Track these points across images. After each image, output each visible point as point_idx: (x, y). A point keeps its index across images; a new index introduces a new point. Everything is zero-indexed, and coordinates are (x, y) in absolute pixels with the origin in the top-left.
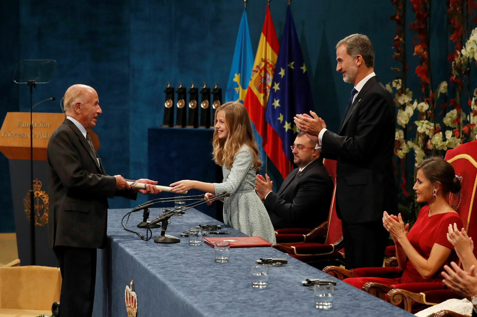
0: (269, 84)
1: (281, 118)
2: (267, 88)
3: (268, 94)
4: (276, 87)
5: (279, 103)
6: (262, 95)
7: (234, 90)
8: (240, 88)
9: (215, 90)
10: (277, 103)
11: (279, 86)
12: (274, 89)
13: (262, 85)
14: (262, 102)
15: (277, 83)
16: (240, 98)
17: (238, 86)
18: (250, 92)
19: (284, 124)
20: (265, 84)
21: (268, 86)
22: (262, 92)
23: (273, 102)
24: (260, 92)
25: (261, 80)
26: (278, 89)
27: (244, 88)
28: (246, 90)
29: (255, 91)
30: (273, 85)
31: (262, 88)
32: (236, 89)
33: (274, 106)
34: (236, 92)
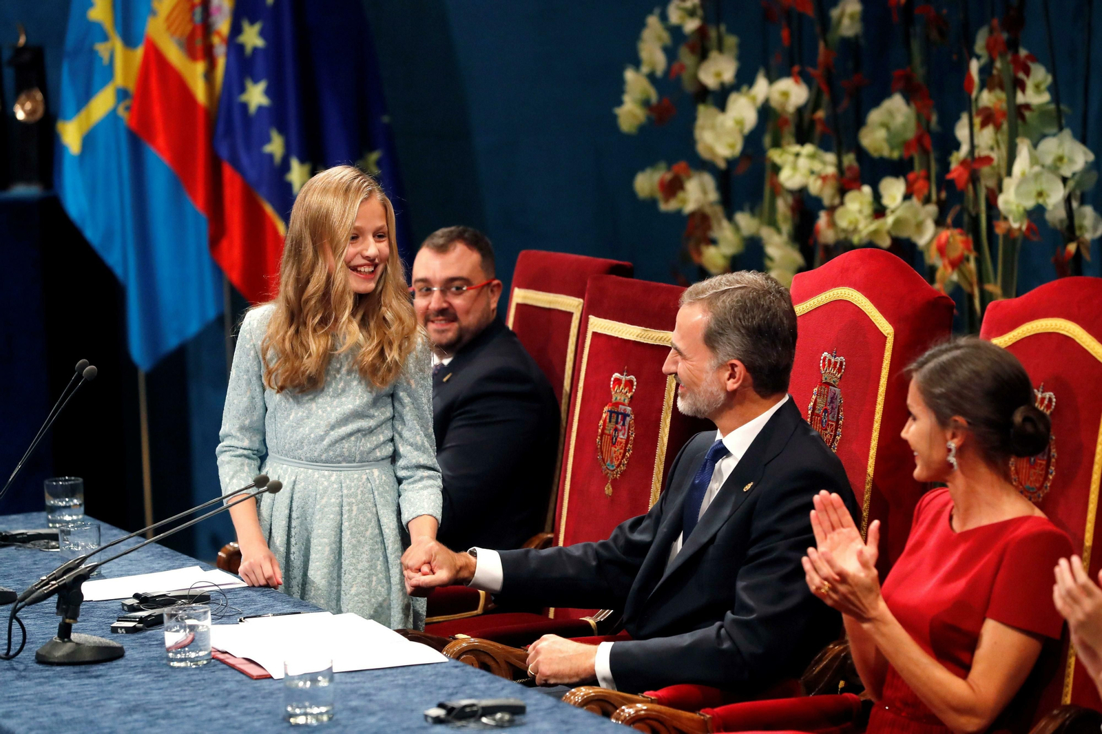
0: (223, 25)
1: (275, 146)
2: (216, 40)
3: (221, 63)
4: (252, 37)
5: (268, 92)
6: (200, 67)
7: (92, 53)
8: (118, 44)
9: (19, 51)
10: (256, 96)
11: (262, 34)
12: (241, 47)
13: (199, 32)
14: (200, 91)
15: (252, 22)
16: (119, 79)
17: (105, 38)
18: (155, 57)
19: (285, 167)
20: (207, 28)
21: (219, 34)
22: (199, 54)
23: (243, 89)
24: (192, 54)
25: (193, 15)
26: (259, 42)
27: (129, 41)
28: (139, 52)
29: (174, 54)
30: (236, 30)
31: (199, 42)
32: (102, 49)
33: (244, 106)
34: (101, 59)
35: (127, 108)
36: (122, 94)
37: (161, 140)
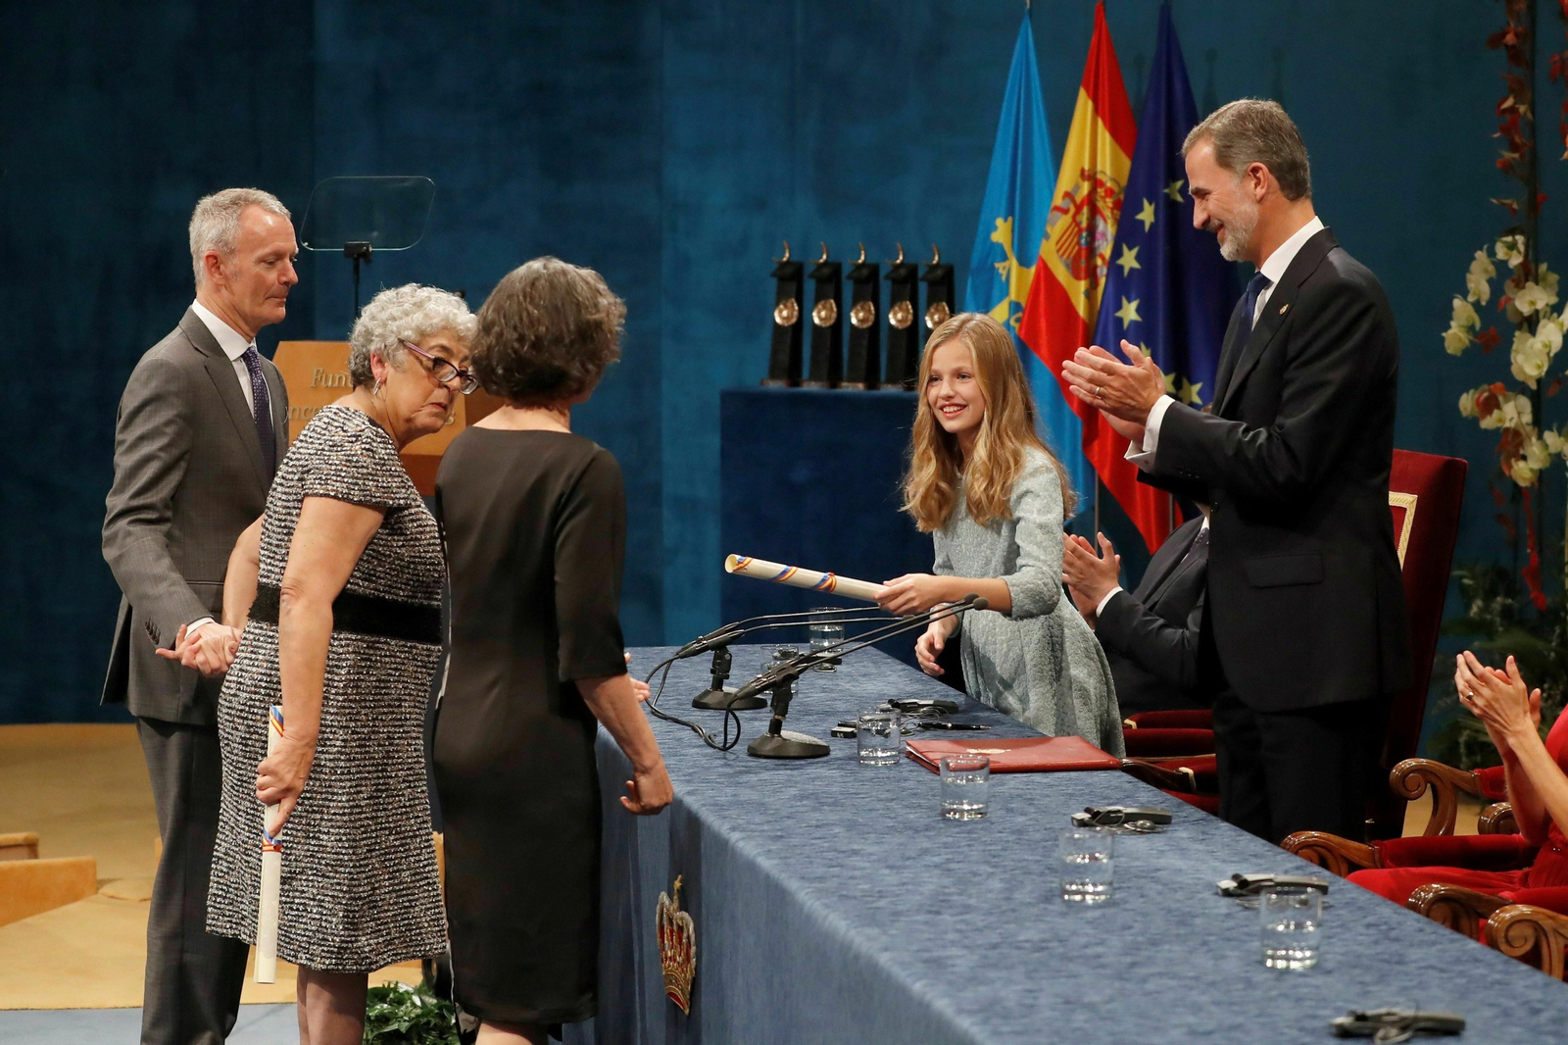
0: (1106, 249)
2: (1099, 262)
3: (1102, 281)
4: (1129, 260)
5: (1138, 310)
6: (1083, 285)
7: (993, 267)
8: (1014, 263)
9: (933, 268)
10: (1130, 312)
11: (1138, 258)
12: (1121, 267)
13: (1083, 253)
14: (1081, 307)
15: (1130, 248)
16: (1013, 296)
17: (1005, 258)
18: (1045, 275)
20: (1091, 251)
21: (1102, 257)
22: (1083, 274)
23: (1119, 307)
24: (1076, 274)
25: (1080, 237)
26: (1136, 265)
27: (1024, 262)
28: (1033, 270)
29: (1061, 273)
30: (1117, 253)
31: (1083, 264)
32: (1001, 267)
33: (1120, 320)
34: (1001, 275)
35: (1018, 320)
36: (1015, 307)
37: (1044, 350)
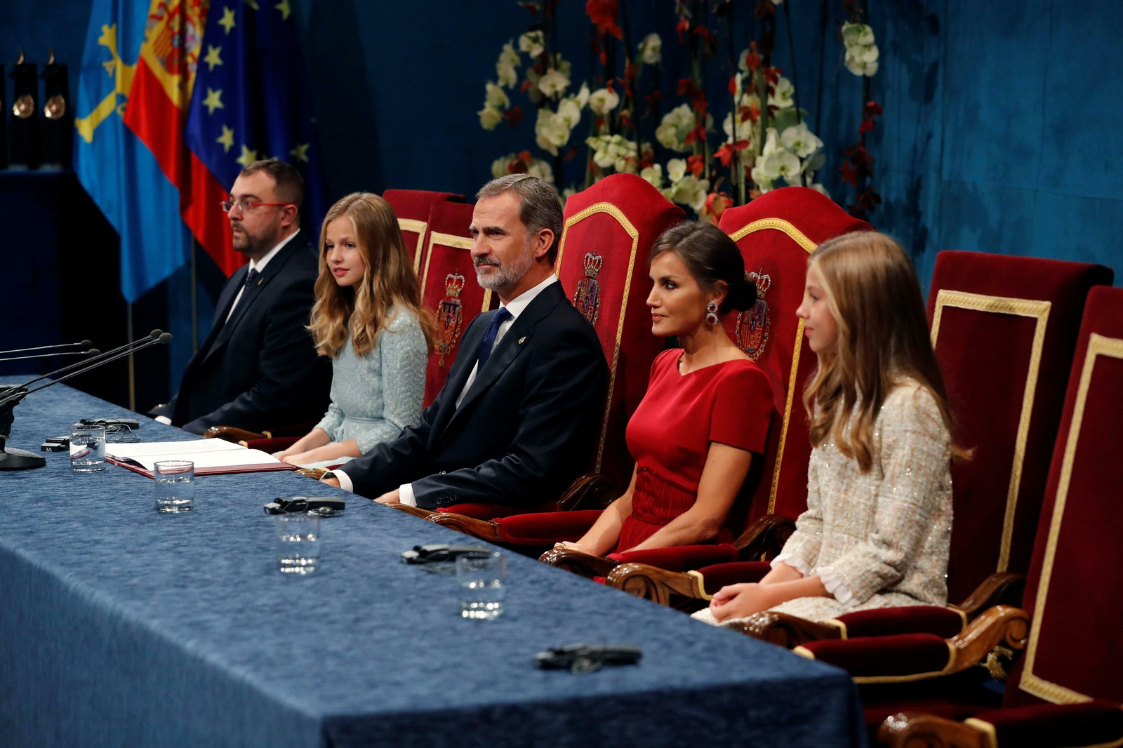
0: (195, 49)
1: (226, 139)
2: (190, 60)
4: (214, 58)
5: (221, 98)
6: (176, 79)
7: (101, 68)
8: (118, 62)
9: (49, 68)
10: (214, 100)
11: (221, 55)
12: (207, 64)
13: (176, 53)
14: (174, 95)
15: (215, 47)
16: (120, 87)
17: (110, 58)
18: (145, 71)
19: (236, 152)
20: (183, 51)
21: (192, 55)
22: (176, 70)
23: (205, 96)
24: (169, 69)
25: (173, 40)
26: (219, 62)
27: (127, 61)
28: (134, 67)
29: (157, 69)
30: (204, 52)
31: (176, 61)
32: (108, 65)
33: (206, 108)
34: (107, 73)
35: (123, 109)
36: (121, 98)
37: (145, 131)
